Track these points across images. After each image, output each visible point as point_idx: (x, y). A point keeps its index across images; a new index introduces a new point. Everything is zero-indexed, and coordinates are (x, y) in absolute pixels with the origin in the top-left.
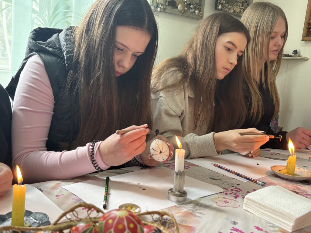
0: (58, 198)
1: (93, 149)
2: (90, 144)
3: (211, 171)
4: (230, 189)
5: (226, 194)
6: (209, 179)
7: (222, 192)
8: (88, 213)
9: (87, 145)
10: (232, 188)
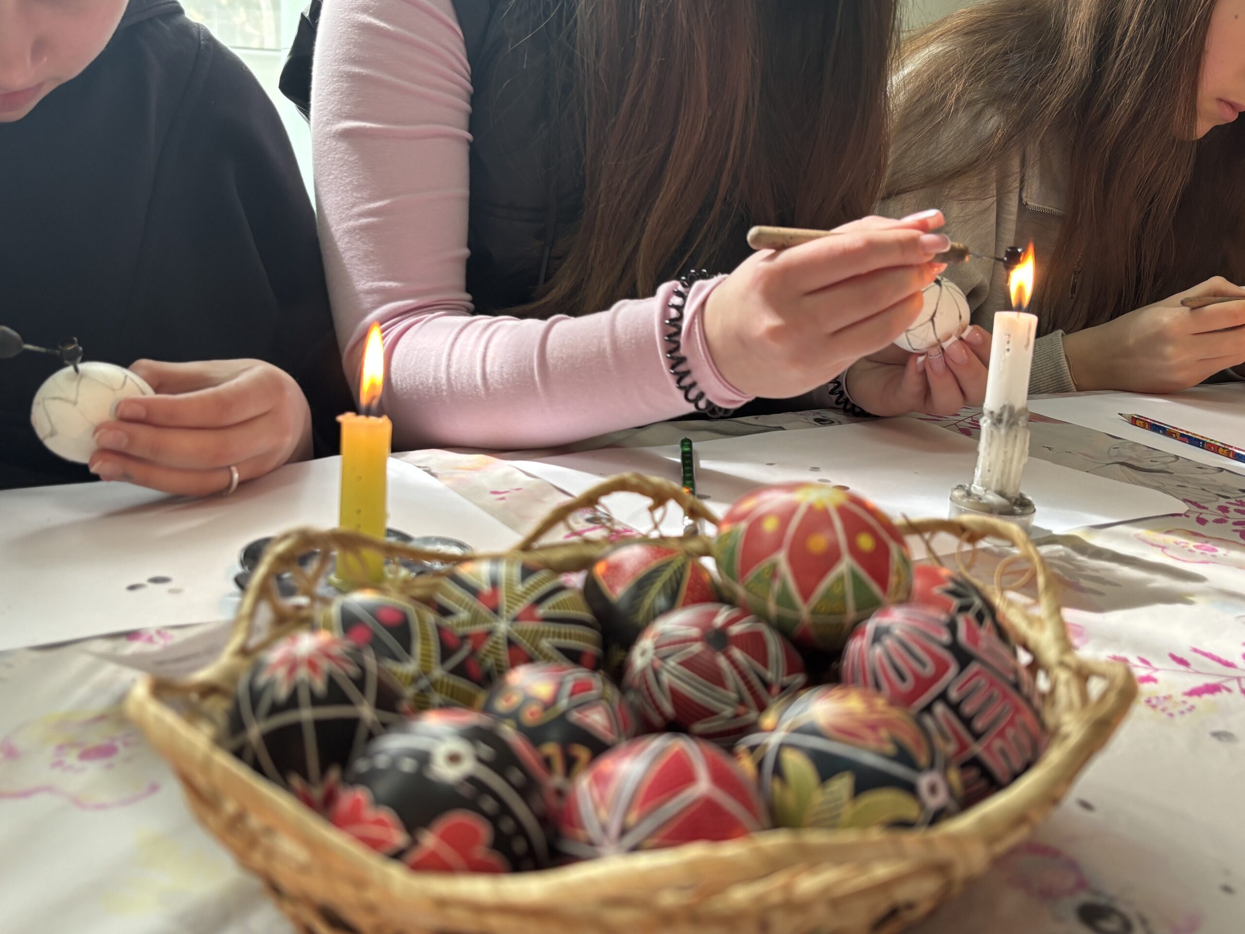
0: (503, 499)
1: (680, 308)
2: (676, 286)
3: (1120, 441)
4: (1213, 507)
5: (1202, 521)
6: (1117, 465)
7: (1182, 512)
8: (653, 518)
9: (664, 289)
10: (1222, 502)
